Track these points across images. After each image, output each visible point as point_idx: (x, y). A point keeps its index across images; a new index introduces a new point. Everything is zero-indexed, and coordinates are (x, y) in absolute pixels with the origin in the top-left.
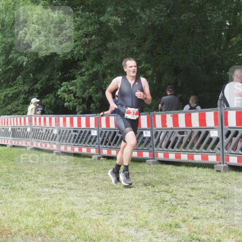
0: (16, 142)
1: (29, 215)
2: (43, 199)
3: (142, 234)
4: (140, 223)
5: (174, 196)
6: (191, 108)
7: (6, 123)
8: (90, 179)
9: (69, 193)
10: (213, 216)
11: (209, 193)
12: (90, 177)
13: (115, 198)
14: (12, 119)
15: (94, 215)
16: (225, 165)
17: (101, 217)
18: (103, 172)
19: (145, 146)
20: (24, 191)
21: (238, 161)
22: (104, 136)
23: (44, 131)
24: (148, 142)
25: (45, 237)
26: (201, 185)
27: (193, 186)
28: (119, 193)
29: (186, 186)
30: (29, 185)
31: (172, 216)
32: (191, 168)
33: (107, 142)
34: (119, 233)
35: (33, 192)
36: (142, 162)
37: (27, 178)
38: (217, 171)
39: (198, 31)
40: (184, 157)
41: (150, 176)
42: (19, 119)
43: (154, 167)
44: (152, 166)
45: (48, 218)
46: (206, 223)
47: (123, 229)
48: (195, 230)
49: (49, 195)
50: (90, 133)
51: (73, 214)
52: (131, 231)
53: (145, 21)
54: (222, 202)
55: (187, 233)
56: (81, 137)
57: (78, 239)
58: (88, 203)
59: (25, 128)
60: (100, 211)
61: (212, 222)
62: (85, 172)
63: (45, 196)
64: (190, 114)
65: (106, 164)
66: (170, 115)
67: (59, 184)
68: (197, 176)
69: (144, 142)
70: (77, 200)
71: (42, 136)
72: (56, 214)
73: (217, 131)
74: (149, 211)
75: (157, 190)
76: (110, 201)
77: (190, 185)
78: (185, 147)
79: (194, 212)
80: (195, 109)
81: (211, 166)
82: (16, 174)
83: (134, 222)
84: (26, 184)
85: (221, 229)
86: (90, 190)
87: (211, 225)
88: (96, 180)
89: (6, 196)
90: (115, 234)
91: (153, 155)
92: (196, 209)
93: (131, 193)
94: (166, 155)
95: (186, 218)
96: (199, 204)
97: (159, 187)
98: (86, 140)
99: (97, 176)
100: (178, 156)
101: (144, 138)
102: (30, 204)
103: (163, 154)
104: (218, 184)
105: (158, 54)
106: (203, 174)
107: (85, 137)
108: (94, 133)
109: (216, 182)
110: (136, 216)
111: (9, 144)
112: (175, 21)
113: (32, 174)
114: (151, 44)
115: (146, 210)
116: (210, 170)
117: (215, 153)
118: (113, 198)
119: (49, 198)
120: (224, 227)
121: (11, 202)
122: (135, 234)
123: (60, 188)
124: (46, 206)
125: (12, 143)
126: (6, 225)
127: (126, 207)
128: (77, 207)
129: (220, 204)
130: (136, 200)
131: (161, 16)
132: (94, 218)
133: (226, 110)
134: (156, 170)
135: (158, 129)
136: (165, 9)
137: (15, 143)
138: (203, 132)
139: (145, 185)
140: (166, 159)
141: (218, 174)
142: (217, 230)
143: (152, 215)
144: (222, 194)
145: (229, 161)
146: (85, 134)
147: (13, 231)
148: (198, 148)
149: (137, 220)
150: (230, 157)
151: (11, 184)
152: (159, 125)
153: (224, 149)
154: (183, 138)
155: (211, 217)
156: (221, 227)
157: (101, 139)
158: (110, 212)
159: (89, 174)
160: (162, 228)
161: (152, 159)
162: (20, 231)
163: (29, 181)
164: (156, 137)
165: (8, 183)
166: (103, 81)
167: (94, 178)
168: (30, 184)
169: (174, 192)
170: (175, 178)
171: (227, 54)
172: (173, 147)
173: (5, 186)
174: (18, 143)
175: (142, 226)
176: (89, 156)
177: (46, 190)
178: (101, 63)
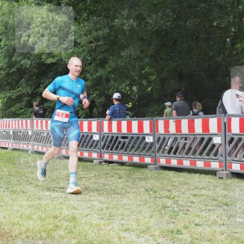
0: (18, 145)
1: (29, 218)
2: (44, 203)
3: (143, 240)
4: (141, 228)
5: (176, 202)
6: (194, 114)
7: (7, 126)
8: (91, 184)
9: (70, 197)
10: (215, 223)
11: (211, 200)
12: (92, 181)
13: (117, 203)
14: (14, 122)
15: (95, 220)
16: (228, 172)
17: (102, 222)
18: (104, 177)
19: (147, 152)
20: (24, 194)
21: (241, 168)
22: (106, 141)
23: (45, 135)
24: (150, 148)
25: (45, 240)
26: (203, 192)
27: (195, 193)
28: (121, 198)
29: (188, 192)
30: (30, 189)
31: (174, 223)
32: (193, 174)
33: (109, 146)
34: (120, 238)
35: (33, 195)
36: (143, 168)
37: (28, 181)
38: (220, 178)
39: (202, 36)
40: (186, 163)
41: (152, 181)
42: (20, 122)
43: (155, 173)
44: (154, 171)
45: (49, 221)
46: (208, 230)
47: (124, 234)
48: (197, 236)
49: (50, 198)
50: (92, 137)
51: (74, 218)
52: (132, 237)
53: (151, 26)
54: (224, 210)
55: (189, 240)
56: (82, 141)
57: (79, 243)
58: (89, 208)
59: (27, 131)
60: (101, 215)
61: (214, 229)
62: (86, 176)
63: (45, 200)
64: (193, 120)
65: (107, 169)
66: (173, 121)
67: (60, 188)
68: (199, 182)
69: (145, 148)
70: (78, 204)
71: (43, 140)
72: (57, 217)
73: (220, 138)
74: (151, 217)
75: (158, 196)
76: (111, 206)
77: (192, 192)
78: (187, 153)
79: (196, 219)
80: (198, 115)
81: (213, 173)
82: (17, 177)
83: (135, 227)
84: (27, 187)
85: (223, 236)
86: (91, 195)
87: (213, 232)
88: (96, 184)
89: (7, 199)
90: (116, 239)
91: (155, 161)
92: (198, 216)
93: (132, 198)
94: (168, 161)
95: (188, 224)
96: (201, 211)
97: (160, 193)
98: (87, 145)
99: (98, 181)
100: (180, 162)
101: (147, 143)
102: (30, 207)
103: (165, 160)
104: (220, 191)
105: (162, 59)
106: (205, 180)
107: (87, 141)
108: (96, 138)
109: (218, 189)
110: (137, 221)
111: (10, 147)
112: (181, 25)
113: (32, 178)
114: (155, 49)
115: (147, 216)
116: (212, 176)
117: (218, 160)
118: (114, 203)
119: (50, 202)
120: (226, 234)
121: (12, 205)
122: (137, 240)
123: (61, 192)
124: (47, 209)
125: (13, 146)
126: (6, 228)
127: (128, 212)
128: (78, 212)
129: (222, 211)
130: (137, 205)
131: (168, 21)
132: (95, 222)
133: (230, 117)
134: (158, 176)
135: (160, 135)
136: (171, 13)
137: (16, 146)
138: (206, 138)
139: (147, 190)
140: (168, 165)
141: (221, 181)
142: (220, 237)
143: (153, 220)
144: (224, 201)
145: (232, 168)
146: (86, 138)
147: (13, 234)
148: (201, 154)
149: (138, 226)
150: (233, 164)
151: (12, 187)
152: (161, 130)
153: (227, 155)
154: (185, 144)
155: (213, 224)
156: (223, 234)
157: (103, 143)
158: (111, 217)
159: (90, 179)
160: (163, 234)
161: (154, 165)
162: (20, 234)
163: (30, 184)
164: (158, 142)
165: (9, 186)
166: (107, 86)
167: (95, 183)
168: (30, 187)
169: (176, 198)
170: (176, 184)
171: (231, 60)
172: (175, 153)
173: (6, 189)
174: (19, 146)
175: (143, 232)
176: (91, 161)
177: (47, 193)
178: (105, 68)
